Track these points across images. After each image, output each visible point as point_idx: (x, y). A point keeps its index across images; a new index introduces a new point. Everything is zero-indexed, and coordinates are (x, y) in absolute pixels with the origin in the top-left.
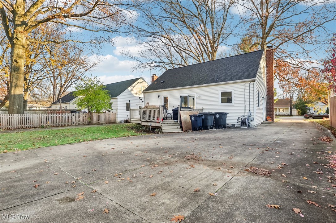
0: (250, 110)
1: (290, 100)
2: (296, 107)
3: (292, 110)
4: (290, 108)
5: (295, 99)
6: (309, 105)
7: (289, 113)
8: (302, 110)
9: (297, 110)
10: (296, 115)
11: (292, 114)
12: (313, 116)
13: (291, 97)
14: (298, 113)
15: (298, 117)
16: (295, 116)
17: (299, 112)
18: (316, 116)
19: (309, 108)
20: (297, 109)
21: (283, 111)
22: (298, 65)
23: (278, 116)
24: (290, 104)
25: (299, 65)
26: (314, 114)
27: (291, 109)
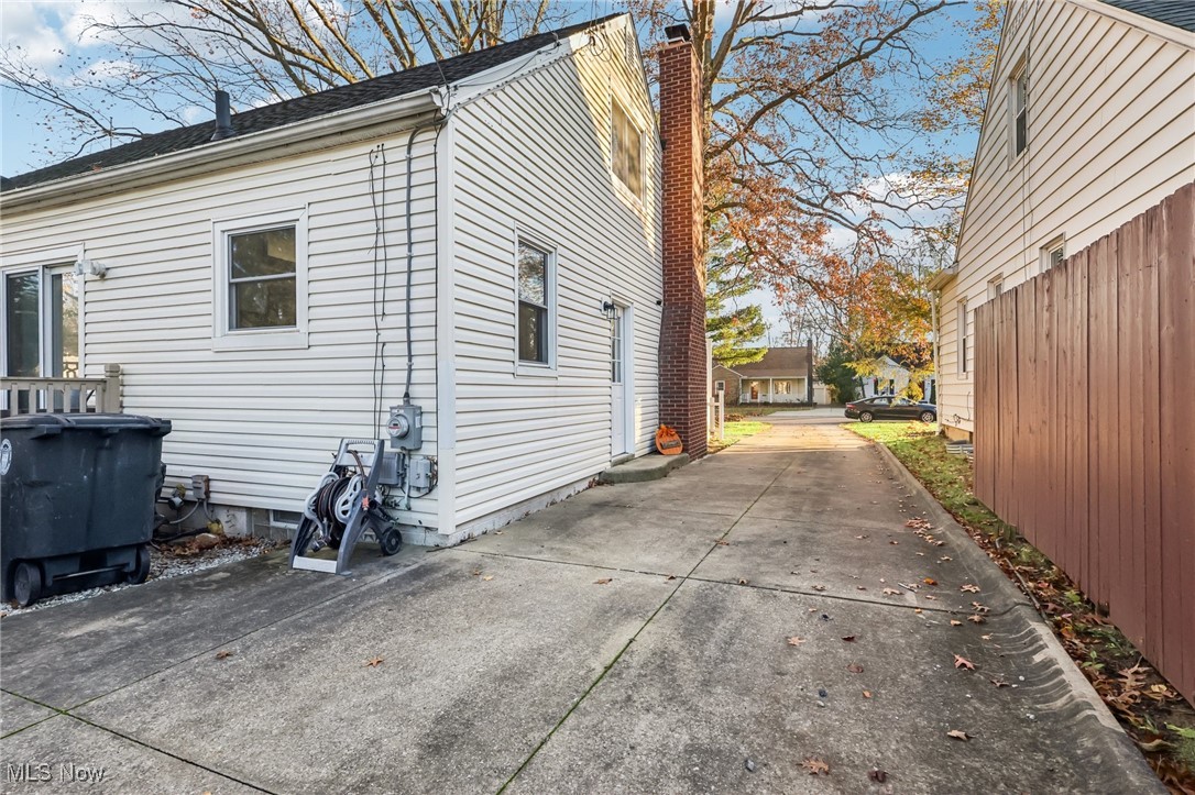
0: (414, 391)
1: (808, 354)
2: (826, 375)
3: (815, 386)
4: (806, 381)
5: (823, 351)
6: (861, 369)
7: (804, 396)
8: (841, 386)
9: (827, 386)
10: (825, 403)
11: (815, 399)
12: (873, 409)
13: (810, 341)
14: (832, 395)
15: (829, 409)
16: (822, 406)
17: (832, 392)
18: (882, 408)
19: (861, 379)
20: (826, 384)
21: (788, 388)
22: (825, 206)
23: (771, 409)
24: (806, 364)
25: (828, 204)
26: (876, 402)
27: (810, 384)
